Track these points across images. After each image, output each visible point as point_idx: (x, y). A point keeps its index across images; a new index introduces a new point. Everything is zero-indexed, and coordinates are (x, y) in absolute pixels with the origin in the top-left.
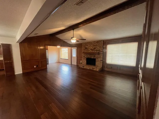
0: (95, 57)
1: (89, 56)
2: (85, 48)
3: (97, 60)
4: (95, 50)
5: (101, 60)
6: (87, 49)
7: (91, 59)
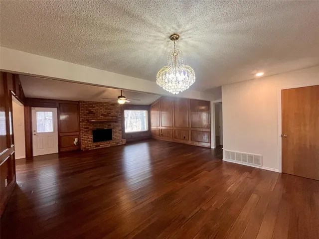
0: (111, 127)
1: (99, 127)
2: (87, 112)
3: (113, 130)
4: (109, 116)
5: (120, 130)
6: (94, 113)
7: (103, 130)
